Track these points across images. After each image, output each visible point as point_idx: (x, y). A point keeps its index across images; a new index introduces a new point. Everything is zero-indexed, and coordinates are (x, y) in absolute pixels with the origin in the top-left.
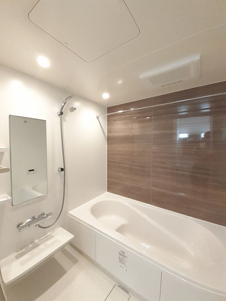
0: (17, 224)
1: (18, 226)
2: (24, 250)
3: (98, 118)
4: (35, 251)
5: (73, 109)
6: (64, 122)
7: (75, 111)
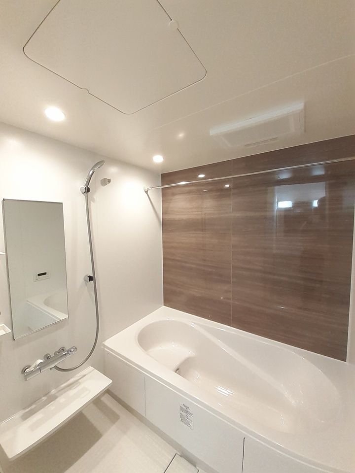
0: (22, 369)
1: (24, 371)
2: (33, 407)
3: (146, 192)
4: (52, 407)
5: (106, 182)
6: (92, 202)
7: (109, 184)
